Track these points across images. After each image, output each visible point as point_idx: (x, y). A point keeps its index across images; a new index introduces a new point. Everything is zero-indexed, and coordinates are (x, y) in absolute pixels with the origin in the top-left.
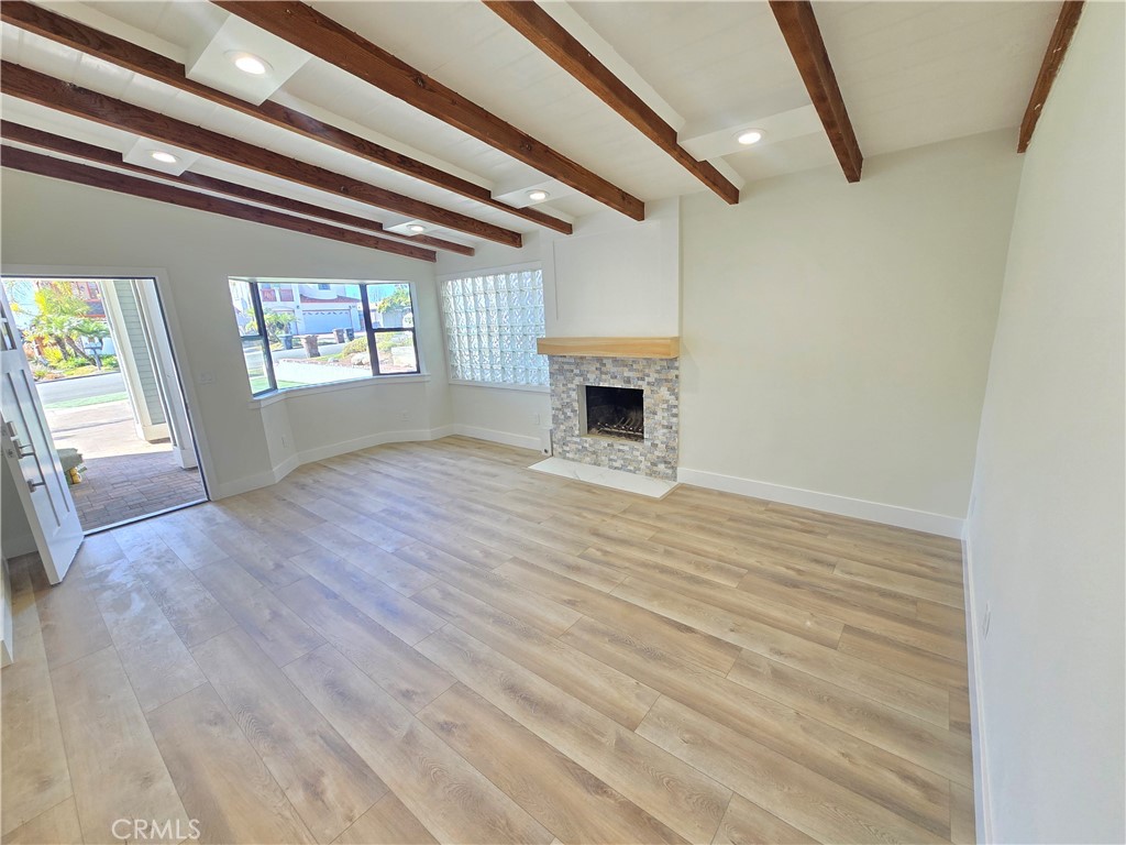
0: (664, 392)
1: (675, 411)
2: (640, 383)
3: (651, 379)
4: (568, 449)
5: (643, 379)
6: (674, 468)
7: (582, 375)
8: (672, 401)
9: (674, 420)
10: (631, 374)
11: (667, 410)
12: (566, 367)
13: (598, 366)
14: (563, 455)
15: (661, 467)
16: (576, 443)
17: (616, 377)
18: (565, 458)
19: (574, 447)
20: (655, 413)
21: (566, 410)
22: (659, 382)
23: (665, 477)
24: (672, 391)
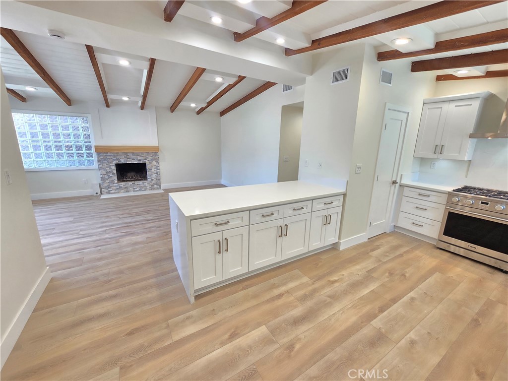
0: (154, 163)
1: (158, 168)
2: (145, 160)
3: (149, 159)
4: (111, 189)
5: (146, 159)
6: (160, 185)
7: (117, 160)
8: (157, 165)
9: (159, 171)
10: (141, 158)
11: (156, 168)
12: (108, 157)
13: (125, 156)
14: (109, 193)
15: (155, 186)
16: (115, 186)
17: (134, 159)
18: (110, 193)
19: (115, 188)
20: (151, 170)
21: (109, 174)
22: (152, 160)
23: (157, 189)
24: (157, 162)
